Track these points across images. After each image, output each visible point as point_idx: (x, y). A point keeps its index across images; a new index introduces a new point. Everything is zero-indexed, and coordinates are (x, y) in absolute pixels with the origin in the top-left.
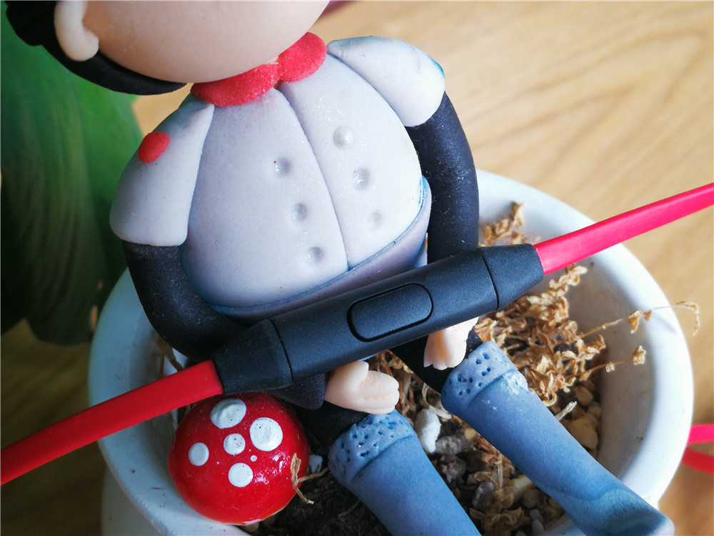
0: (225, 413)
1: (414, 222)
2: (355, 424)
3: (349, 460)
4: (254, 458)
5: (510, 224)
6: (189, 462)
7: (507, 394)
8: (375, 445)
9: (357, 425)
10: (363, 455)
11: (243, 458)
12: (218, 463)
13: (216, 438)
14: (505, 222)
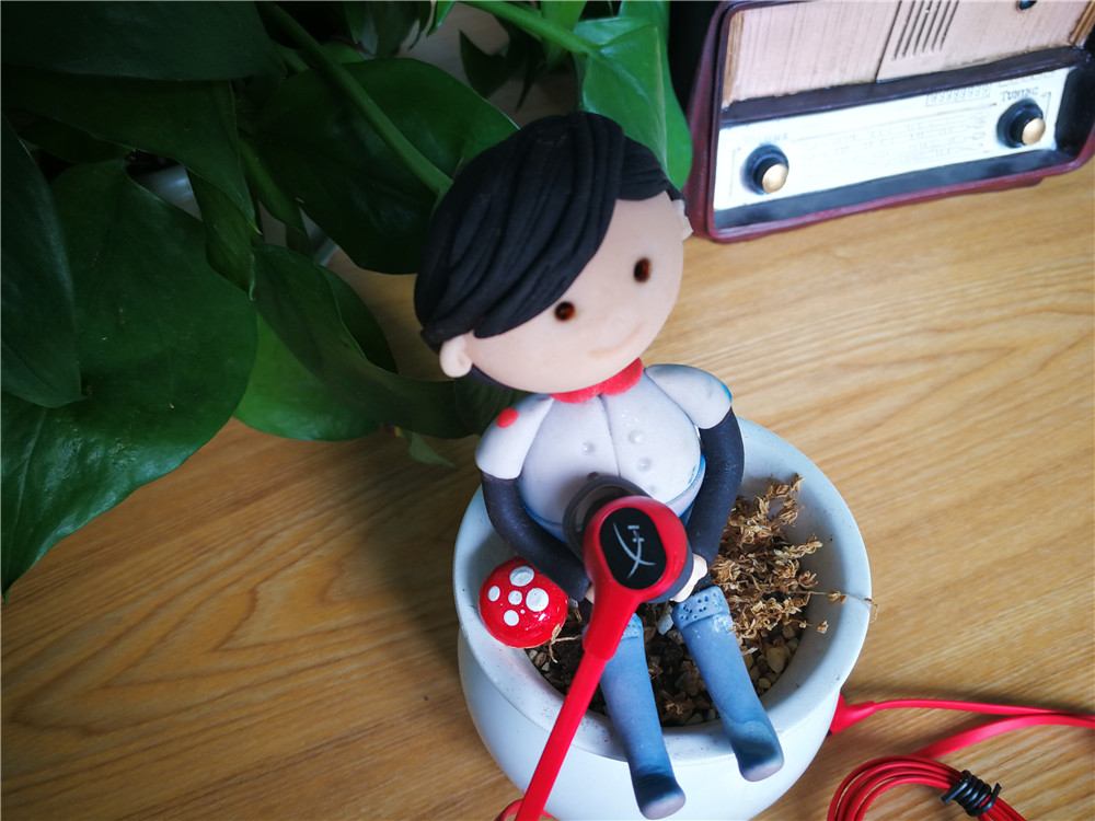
0: (519, 575)
1: (682, 495)
4: (523, 612)
5: (789, 489)
6: (487, 596)
7: (710, 630)
11: (516, 608)
12: (502, 605)
13: (507, 589)
14: (786, 487)
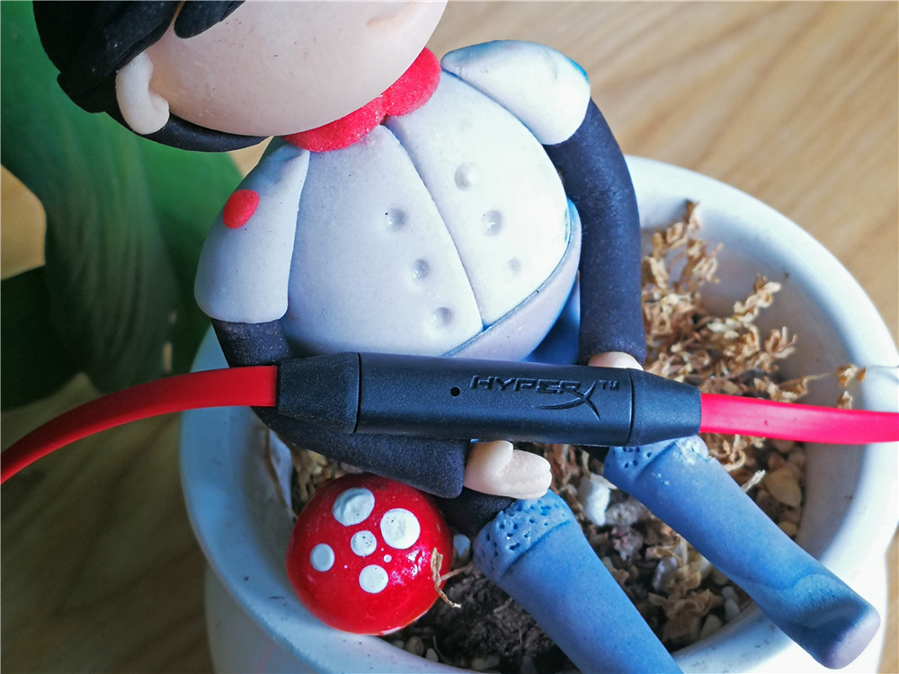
0: (349, 506)
1: (561, 264)
2: (502, 512)
3: (496, 554)
4: (387, 558)
5: (684, 230)
6: (312, 567)
7: (681, 465)
8: (526, 536)
9: (504, 510)
10: (512, 548)
11: (375, 559)
12: (346, 567)
13: (341, 537)
14: (679, 226)
